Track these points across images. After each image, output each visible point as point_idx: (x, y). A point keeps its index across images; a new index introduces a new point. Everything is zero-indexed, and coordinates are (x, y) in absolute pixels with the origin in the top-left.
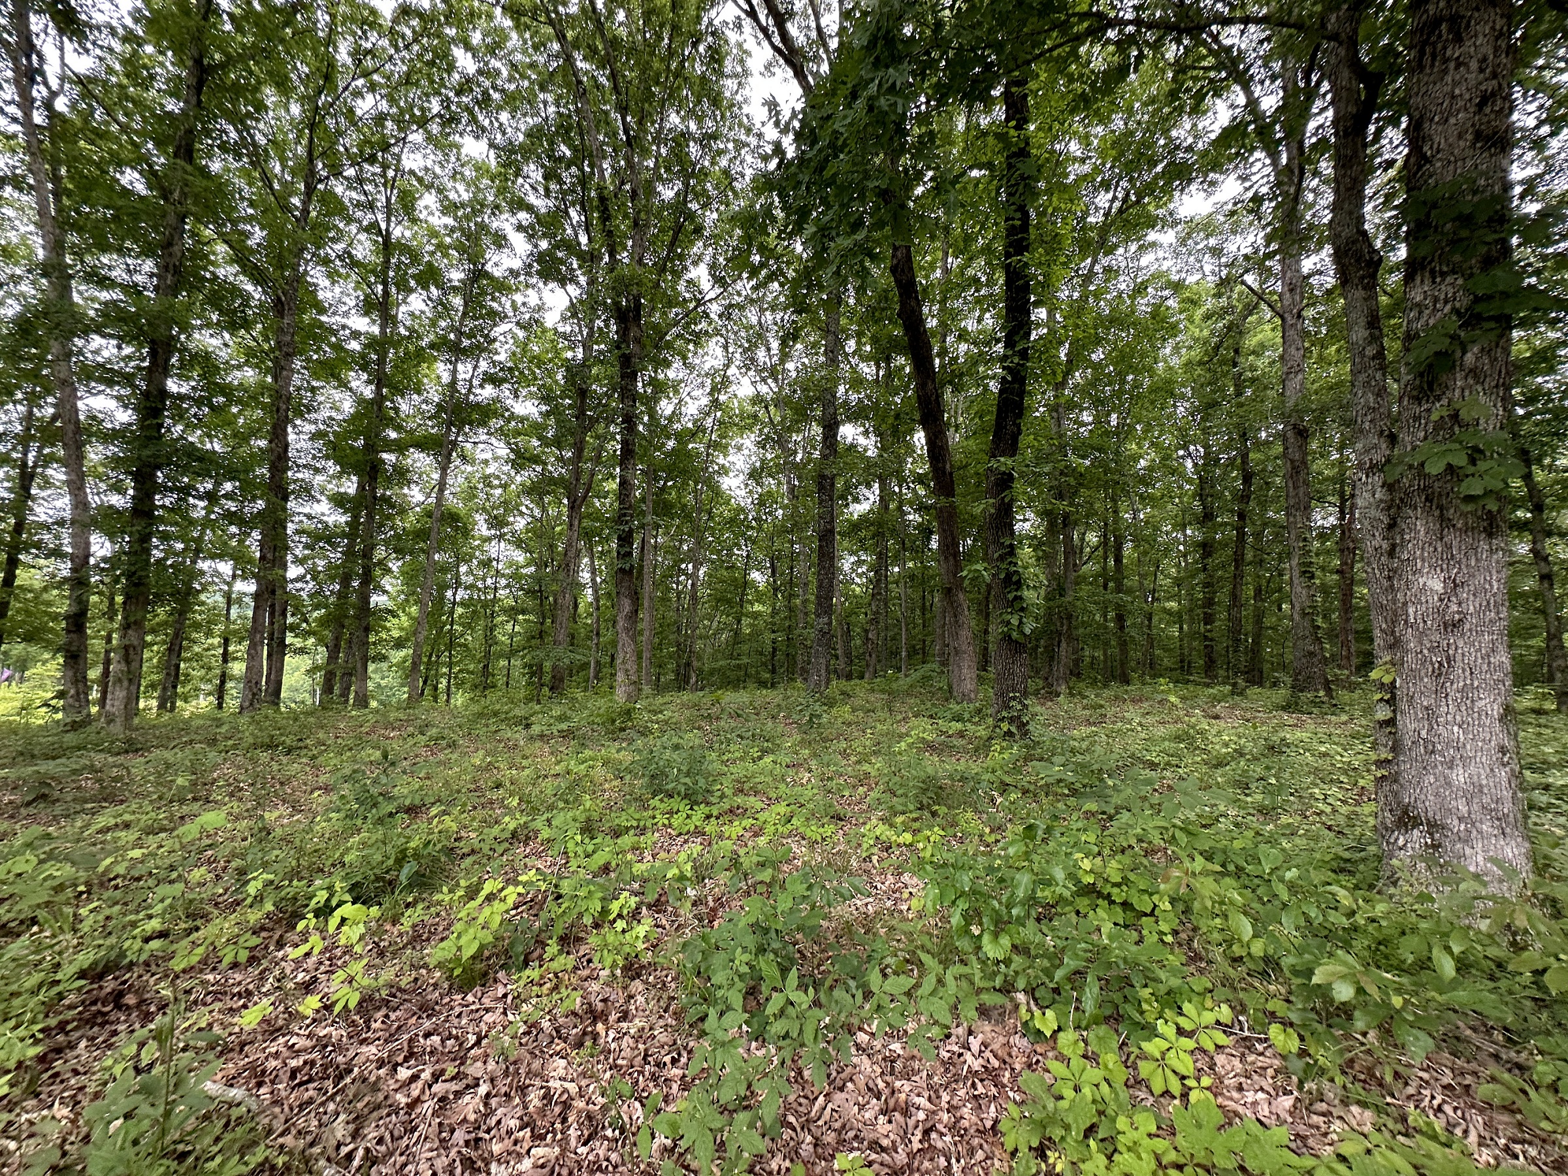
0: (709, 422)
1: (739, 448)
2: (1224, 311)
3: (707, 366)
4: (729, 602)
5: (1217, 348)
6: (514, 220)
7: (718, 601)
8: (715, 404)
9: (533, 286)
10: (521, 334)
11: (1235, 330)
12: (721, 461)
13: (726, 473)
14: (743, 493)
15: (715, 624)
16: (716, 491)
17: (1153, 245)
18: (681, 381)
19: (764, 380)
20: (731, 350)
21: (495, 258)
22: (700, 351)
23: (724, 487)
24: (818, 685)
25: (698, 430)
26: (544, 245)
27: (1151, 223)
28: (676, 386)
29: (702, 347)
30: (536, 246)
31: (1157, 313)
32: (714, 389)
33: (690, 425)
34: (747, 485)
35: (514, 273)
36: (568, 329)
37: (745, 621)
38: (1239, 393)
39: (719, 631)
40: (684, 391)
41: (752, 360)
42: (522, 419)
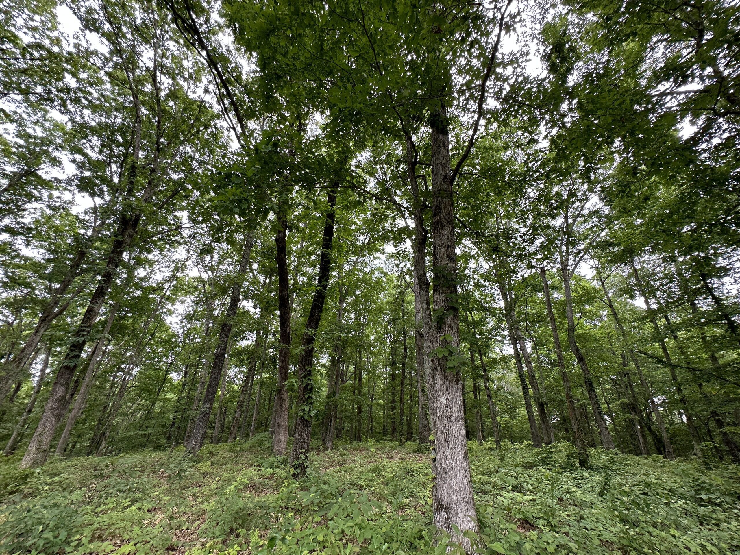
0: (167, 285)
1: (183, 302)
2: (400, 286)
3: (174, 258)
4: (150, 391)
5: (397, 298)
6: (71, 157)
7: (142, 390)
8: (174, 277)
9: (70, 191)
10: (49, 212)
11: (402, 294)
12: (169, 307)
13: (170, 315)
14: (178, 327)
15: (135, 405)
16: (161, 323)
17: (378, 258)
18: (157, 261)
19: (206, 271)
20: (191, 253)
21: (48, 170)
22: (173, 250)
23: (167, 321)
24: (194, 448)
25: (160, 288)
26: (88, 174)
27: (378, 250)
28: (151, 264)
29: (174, 248)
30: (82, 173)
31: (379, 281)
32: (176, 270)
33: (154, 285)
34: (182, 323)
35: (59, 181)
36: (87, 218)
37: (158, 404)
38: (403, 317)
39: (137, 410)
40: (156, 267)
41: (202, 260)
42: (26, 259)
